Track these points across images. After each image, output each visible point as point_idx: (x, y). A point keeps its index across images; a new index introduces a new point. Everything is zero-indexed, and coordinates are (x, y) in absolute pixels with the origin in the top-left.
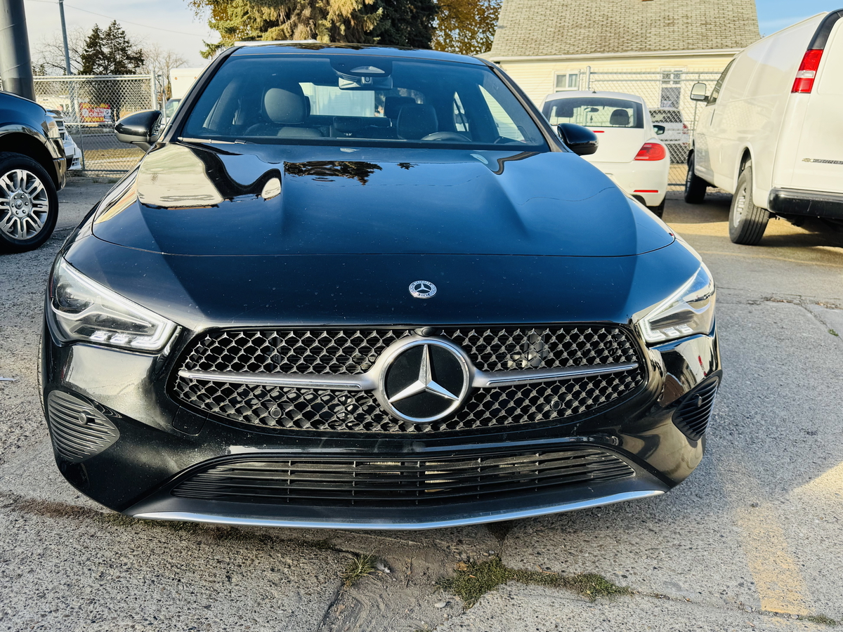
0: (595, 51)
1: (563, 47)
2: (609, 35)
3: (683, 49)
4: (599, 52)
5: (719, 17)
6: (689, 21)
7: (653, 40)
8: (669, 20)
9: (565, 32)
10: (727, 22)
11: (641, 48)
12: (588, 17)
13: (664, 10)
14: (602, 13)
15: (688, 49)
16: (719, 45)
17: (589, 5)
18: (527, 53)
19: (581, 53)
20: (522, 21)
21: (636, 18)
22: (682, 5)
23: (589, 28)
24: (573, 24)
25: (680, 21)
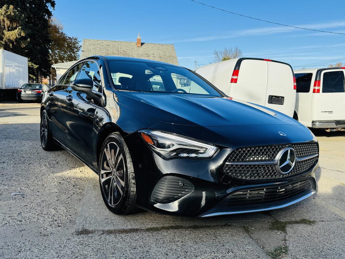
5: (164, 55)
8: (147, 55)
10: (167, 57)
14: (123, 50)
17: (118, 46)
20: (91, 49)
21: (136, 53)
22: (151, 50)
24: (112, 53)
25: (151, 55)
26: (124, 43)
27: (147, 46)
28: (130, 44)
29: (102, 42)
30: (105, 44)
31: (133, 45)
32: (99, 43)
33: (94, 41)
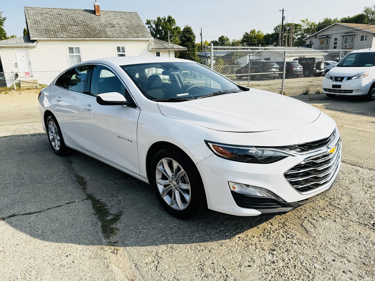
0: (86, 37)
1: (68, 34)
2: (89, 30)
3: (124, 38)
4: (88, 37)
5: (131, 25)
6: (120, 26)
7: (109, 33)
8: (112, 24)
9: (66, 27)
10: (135, 27)
11: (106, 37)
12: (74, 21)
13: (108, 20)
14: (80, 20)
15: (126, 38)
16: (137, 37)
17: (72, 15)
18: (51, 37)
19: (80, 38)
20: (40, 20)
21: (97, 23)
22: (114, 19)
23: (77, 26)
24: (68, 24)
25: (117, 25)
26: (78, 11)
27: (108, 15)
28: (86, 12)
29: (50, 10)
31: (90, 14)
32: (47, 12)
33: (39, 9)
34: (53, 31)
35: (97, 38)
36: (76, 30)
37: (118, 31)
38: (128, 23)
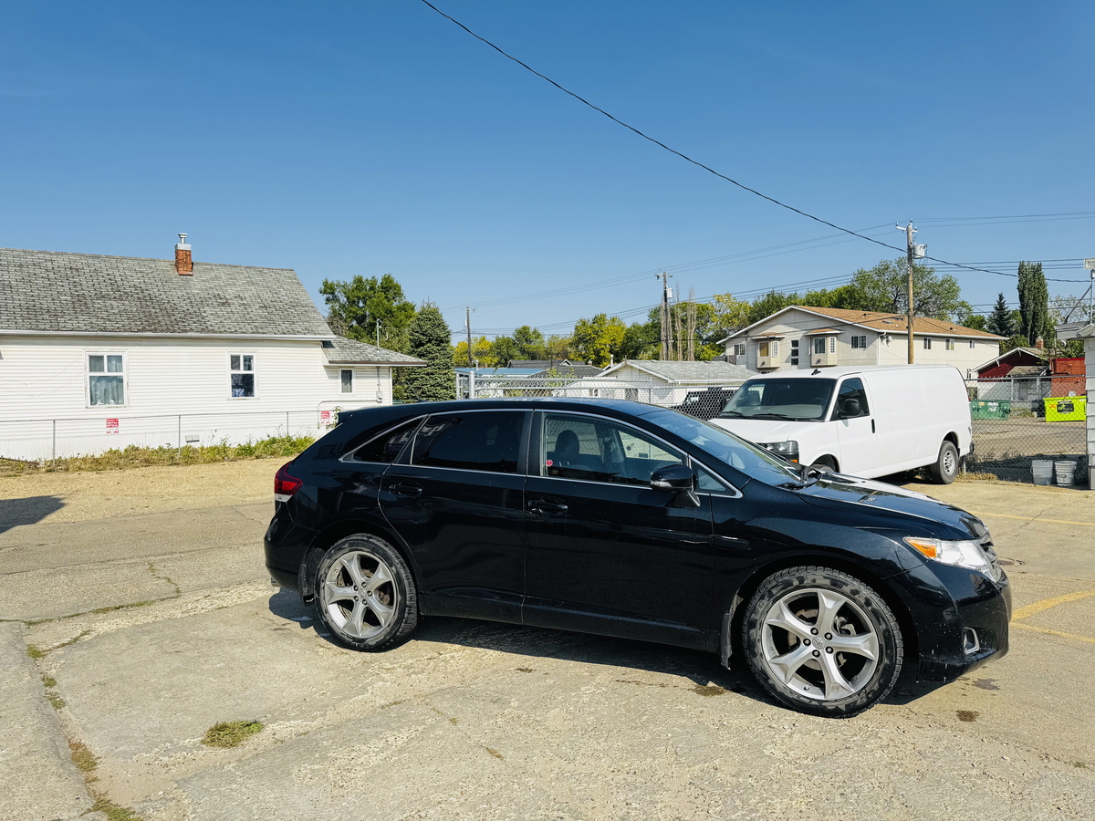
0: (144, 330)
1: (94, 321)
2: (154, 311)
3: (253, 333)
4: (151, 331)
5: (275, 301)
6: (245, 302)
7: (212, 321)
8: (221, 299)
9: (89, 302)
10: (288, 307)
11: (202, 329)
12: (115, 287)
13: (211, 288)
14: (132, 284)
15: (259, 333)
16: (291, 331)
17: (110, 273)
18: (41, 327)
19: (125, 331)
21: (180, 294)
22: (229, 285)
23: (122, 300)
24: (96, 294)
25: (235, 301)
26: (130, 262)
27: (213, 274)
28: (153, 266)
29: (47, 257)
30: (62, 265)
31: (164, 271)
32: (36, 261)
33: (15, 253)
34: (48, 311)
35: (174, 331)
36: (116, 311)
37: (236, 316)
38: (266, 296)
